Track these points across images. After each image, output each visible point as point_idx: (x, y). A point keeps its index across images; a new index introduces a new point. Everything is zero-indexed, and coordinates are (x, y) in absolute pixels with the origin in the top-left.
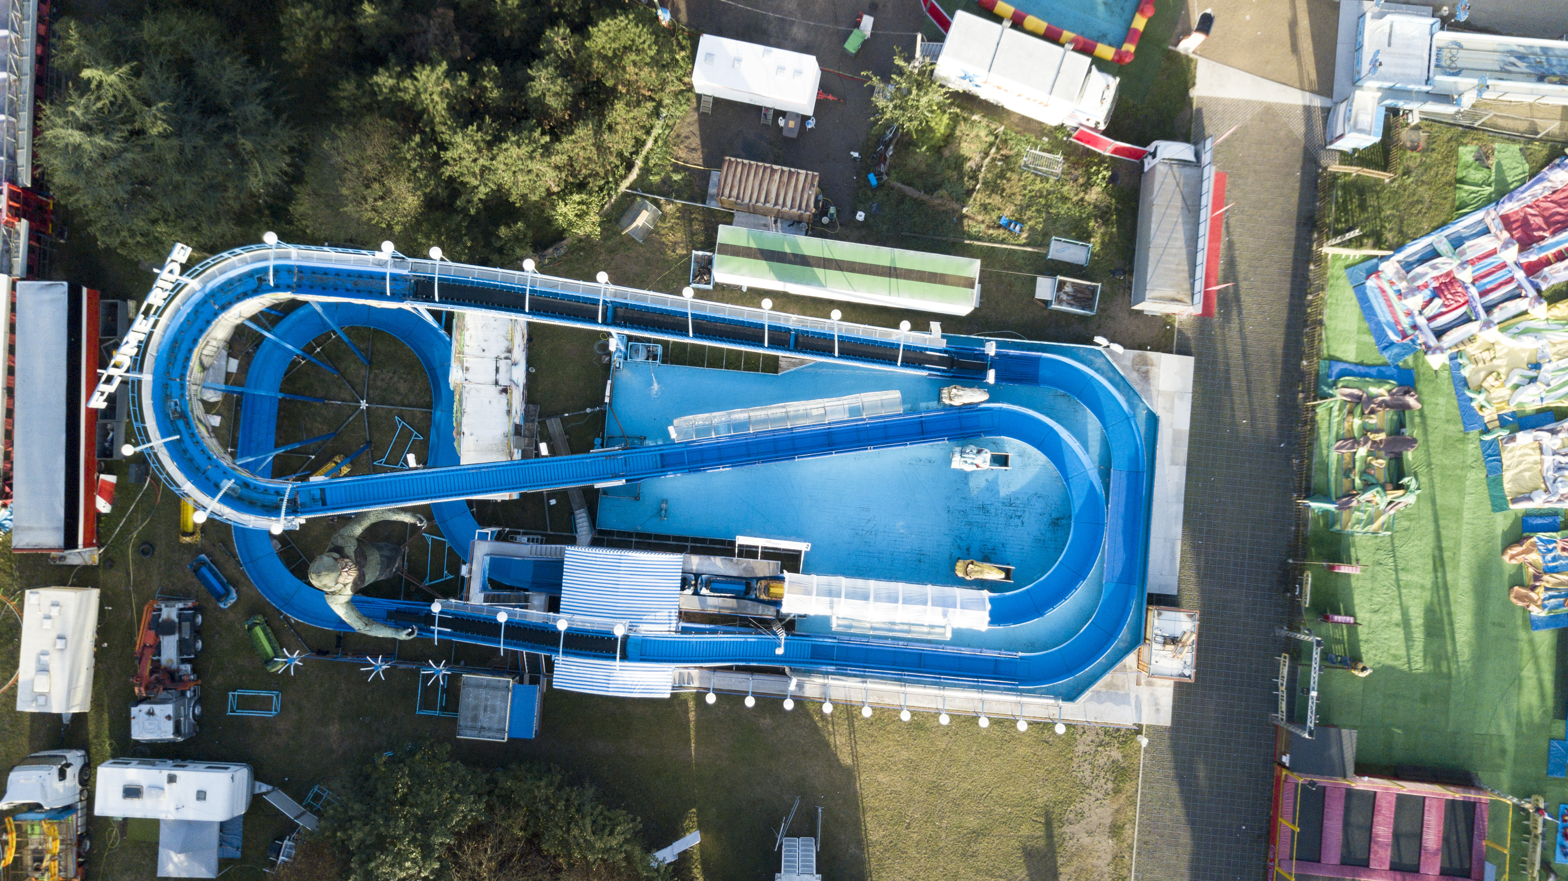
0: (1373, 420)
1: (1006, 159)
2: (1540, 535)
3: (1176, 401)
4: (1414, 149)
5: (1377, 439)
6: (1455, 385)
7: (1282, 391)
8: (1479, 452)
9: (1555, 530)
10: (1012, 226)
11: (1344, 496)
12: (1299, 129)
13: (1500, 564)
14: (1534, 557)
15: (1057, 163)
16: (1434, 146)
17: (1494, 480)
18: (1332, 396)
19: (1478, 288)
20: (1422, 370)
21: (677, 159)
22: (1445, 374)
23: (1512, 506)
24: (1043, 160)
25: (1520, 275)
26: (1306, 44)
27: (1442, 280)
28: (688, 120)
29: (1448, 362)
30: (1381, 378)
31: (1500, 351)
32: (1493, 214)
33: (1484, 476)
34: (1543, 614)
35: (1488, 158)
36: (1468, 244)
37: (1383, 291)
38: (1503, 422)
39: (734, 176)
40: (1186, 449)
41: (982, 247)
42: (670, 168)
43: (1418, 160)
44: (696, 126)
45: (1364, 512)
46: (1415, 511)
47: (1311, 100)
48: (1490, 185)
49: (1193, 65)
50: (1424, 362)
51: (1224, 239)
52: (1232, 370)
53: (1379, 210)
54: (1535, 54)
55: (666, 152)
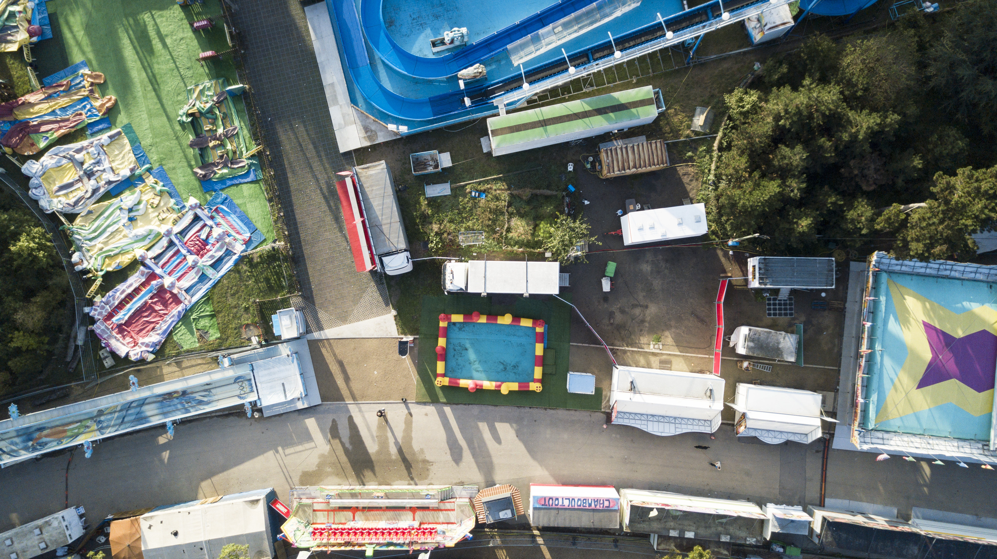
0: (219, 152)
1: (495, 232)
2: (98, 118)
3: (342, 122)
4: (247, 326)
5: (213, 142)
6: (176, 192)
7: (280, 152)
8: (150, 156)
9: (89, 124)
10: (477, 194)
11: (222, 101)
12: (322, 315)
13: (117, 92)
14: (97, 104)
15: (463, 240)
16: (236, 331)
17: (135, 142)
18: (249, 159)
19: (182, 255)
20: (200, 194)
21: (693, 165)
22: (184, 196)
23: (119, 130)
24: (472, 239)
25: (158, 271)
26: (334, 368)
27: (205, 251)
28: (695, 191)
29: (185, 204)
30: (222, 180)
31: (156, 222)
32: (186, 302)
33: (142, 143)
34: (81, 71)
35: (201, 336)
36: (196, 280)
37: (238, 233)
38: (141, 179)
39: (657, 156)
40: (327, 96)
41: (491, 175)
42: (696, 158)
43: (242, 320)
44: (688, 189)
45: (207, 96)
46: (177, 107)
47: (321, 335)
48: (194, 319)
49: (400, 331)
50: (200, 199)
51: (346, 232)
52: (314, 153)
53: (256, 282)
54: (192, 407)
55: (701, 167)
